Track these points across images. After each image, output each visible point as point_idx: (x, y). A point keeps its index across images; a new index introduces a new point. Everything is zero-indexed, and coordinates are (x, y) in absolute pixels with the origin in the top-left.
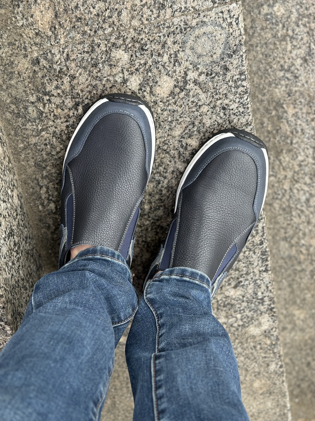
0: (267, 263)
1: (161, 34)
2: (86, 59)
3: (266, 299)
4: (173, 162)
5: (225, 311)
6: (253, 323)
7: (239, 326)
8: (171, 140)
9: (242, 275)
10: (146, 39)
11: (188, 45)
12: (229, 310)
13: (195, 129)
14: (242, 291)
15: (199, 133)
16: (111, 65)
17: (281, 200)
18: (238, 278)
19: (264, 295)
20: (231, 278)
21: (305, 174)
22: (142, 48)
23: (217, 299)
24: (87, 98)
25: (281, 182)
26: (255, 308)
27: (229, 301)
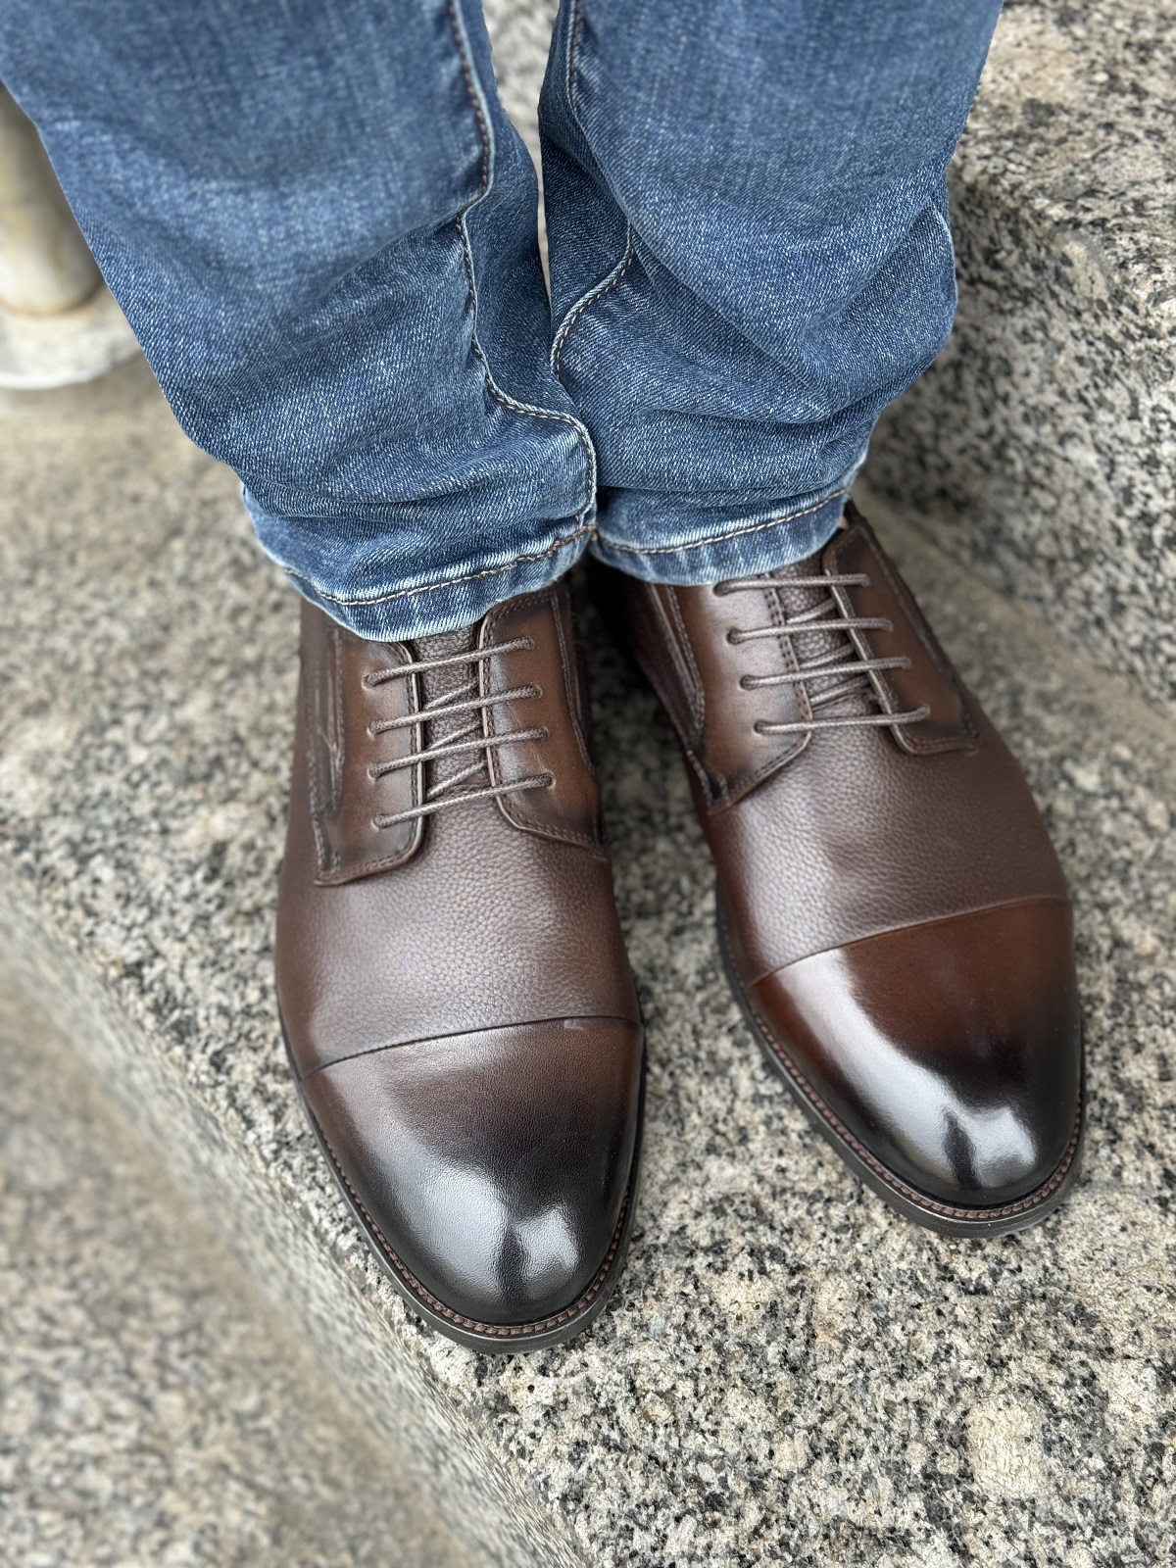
0: (149, 999)
3: (69, 868)
4: (769, 1173)
5: (204, 748)
6: (68, 756)
7: (117, 722)
8: (833, 1252)
9: (220, 907)
12: (191, 760)
13: (772, 1353)
14: (185, 849)
15: (743, 1345)
17: (164, 1339)
18: (229, 884)
19: (85, 879)
20: (257, 874)
21: (121, 1500)
23: (265, 772)
25: (203, 1413)
26: (91, 814)
27: (212, 789)
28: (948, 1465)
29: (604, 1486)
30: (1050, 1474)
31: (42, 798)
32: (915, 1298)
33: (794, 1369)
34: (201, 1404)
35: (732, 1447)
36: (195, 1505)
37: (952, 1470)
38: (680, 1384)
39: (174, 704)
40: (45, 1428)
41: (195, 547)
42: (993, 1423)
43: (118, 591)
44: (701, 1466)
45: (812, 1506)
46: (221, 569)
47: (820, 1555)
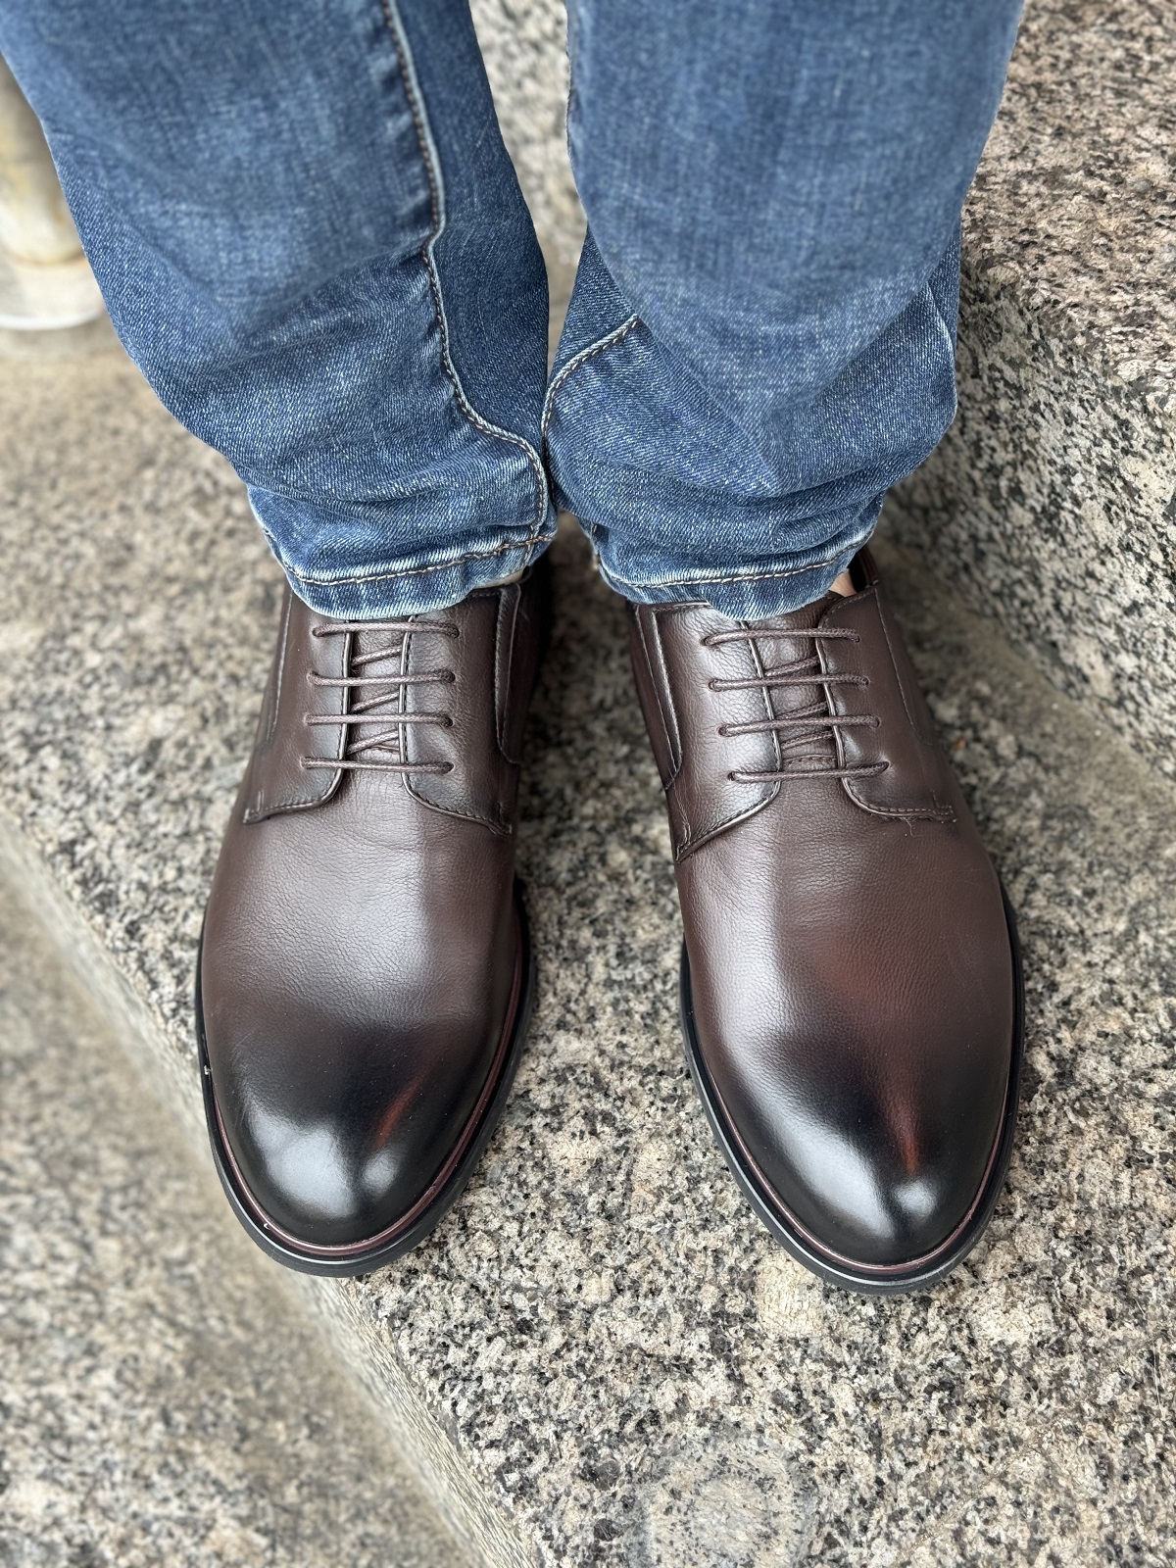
0: (77, 874)
1: (911, 1474)
2: (1127, 1249)
3: (21, 756)
4: (611, 1048)
5: (152, 655)
6: (30, 658)
7: (76, 630)
8: (659, 1118)
9: (150, 796)
10: (954, 1428)
11: (787, 1489)
12: (139, 665)
13: (592, 1203)
14: (125, 744)
15: (568, 1195)
16: (1028, 1270)
17: (108, 1191)
18: (160, 776)
19: (34, 766)
20: (186, 768)
21: (56, 1330)
22: (951, 1389)
23: (204, 678)
24: (1043, 1114)
25: (136, 1258)
26: (45, 710)
27: (154, 692)
28: (736, 1305)
29: (428, 1308)
30: (826, 1318)
33: (609, 1217)
34: (135, 1250)
35: (546, 1280)
36: (121, 1338)
37: (739, 1310)
38: (507, 1226)
39: (129, 616)
41: (164, 477)
42: (780, 1272)
43: (91, 513)
44: (516, 1295)
45: (610, 1335)
46: (186, 497)
47: (611, 1376)
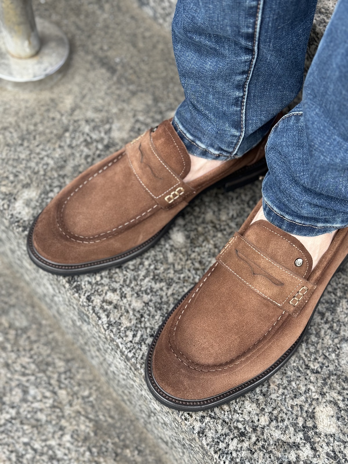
28: (310, 424)
29: (210, 429)
30: (339, 427)
31: (30, 214)
32: (299, 374)
33: (264, 395)
34: (71, 393)
35: (247, 418)
36: (71, 424)
37: (311, 425)
40: (24, 400)
41: (73, 136)
42: (322, 412)
43: (49, 149)
44: (238, 423)
45: (271, 436)
46: (82, 142)
